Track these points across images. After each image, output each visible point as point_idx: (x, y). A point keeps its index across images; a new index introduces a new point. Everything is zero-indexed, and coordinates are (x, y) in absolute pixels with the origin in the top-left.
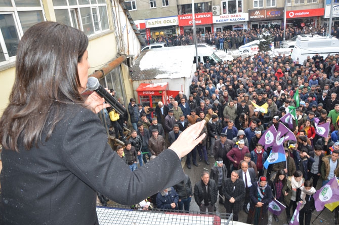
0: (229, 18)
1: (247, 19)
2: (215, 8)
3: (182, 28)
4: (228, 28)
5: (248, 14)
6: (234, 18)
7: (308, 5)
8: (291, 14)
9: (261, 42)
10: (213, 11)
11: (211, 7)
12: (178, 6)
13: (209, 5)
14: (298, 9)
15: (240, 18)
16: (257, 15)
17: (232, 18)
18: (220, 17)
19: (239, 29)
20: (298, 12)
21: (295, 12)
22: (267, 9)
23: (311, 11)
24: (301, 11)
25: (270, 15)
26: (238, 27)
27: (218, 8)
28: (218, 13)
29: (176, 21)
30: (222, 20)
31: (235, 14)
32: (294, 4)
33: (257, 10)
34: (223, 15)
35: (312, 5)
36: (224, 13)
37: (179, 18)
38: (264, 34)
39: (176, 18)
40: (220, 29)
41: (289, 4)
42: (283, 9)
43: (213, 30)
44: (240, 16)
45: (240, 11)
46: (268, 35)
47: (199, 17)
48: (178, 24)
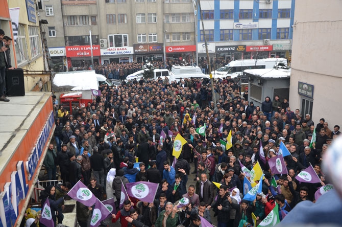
0: (115, 51)
1: (132, 52)
2: (102, 42)
3: (69, 59)
4: (115, 60)
5: (132, 48)
6: (121, 51)
7: (183, 42)
8: (170, 49)
9: (145, 71)
10: (101, 44)
11: (98, 40)
12: (65, 37)
13: (97, 38)
14: (175, 45)
15: (126, 51)
16: (141, 49)
17: (119, 51)
18: (107, 49)
19: (125, 61)
20: (176, 47)
21: (173, 47)
22: (150, 44)
23: (186, 47)
24: (178, 47)
25: (152, 49)
26: (124, 59)
27: (105, 41)
28: (105, 46)
29: (64, 52)
30: (109, 53)
31: (121, 48)
32: (172, 40)
33: (141, 44)
34: (110, 48)
35: (186, 42)
36: (111, 46)
37: (67, 50)
38: (148, 64)
39: (64, 49)
40: (108, 61)
41: (168, 41)
42: (162, 44)
43: (100, 62)
44: (126, 49)
45: (126, 45)
46: (150, 66)
47: (87, 49)
48: (65, 55)
